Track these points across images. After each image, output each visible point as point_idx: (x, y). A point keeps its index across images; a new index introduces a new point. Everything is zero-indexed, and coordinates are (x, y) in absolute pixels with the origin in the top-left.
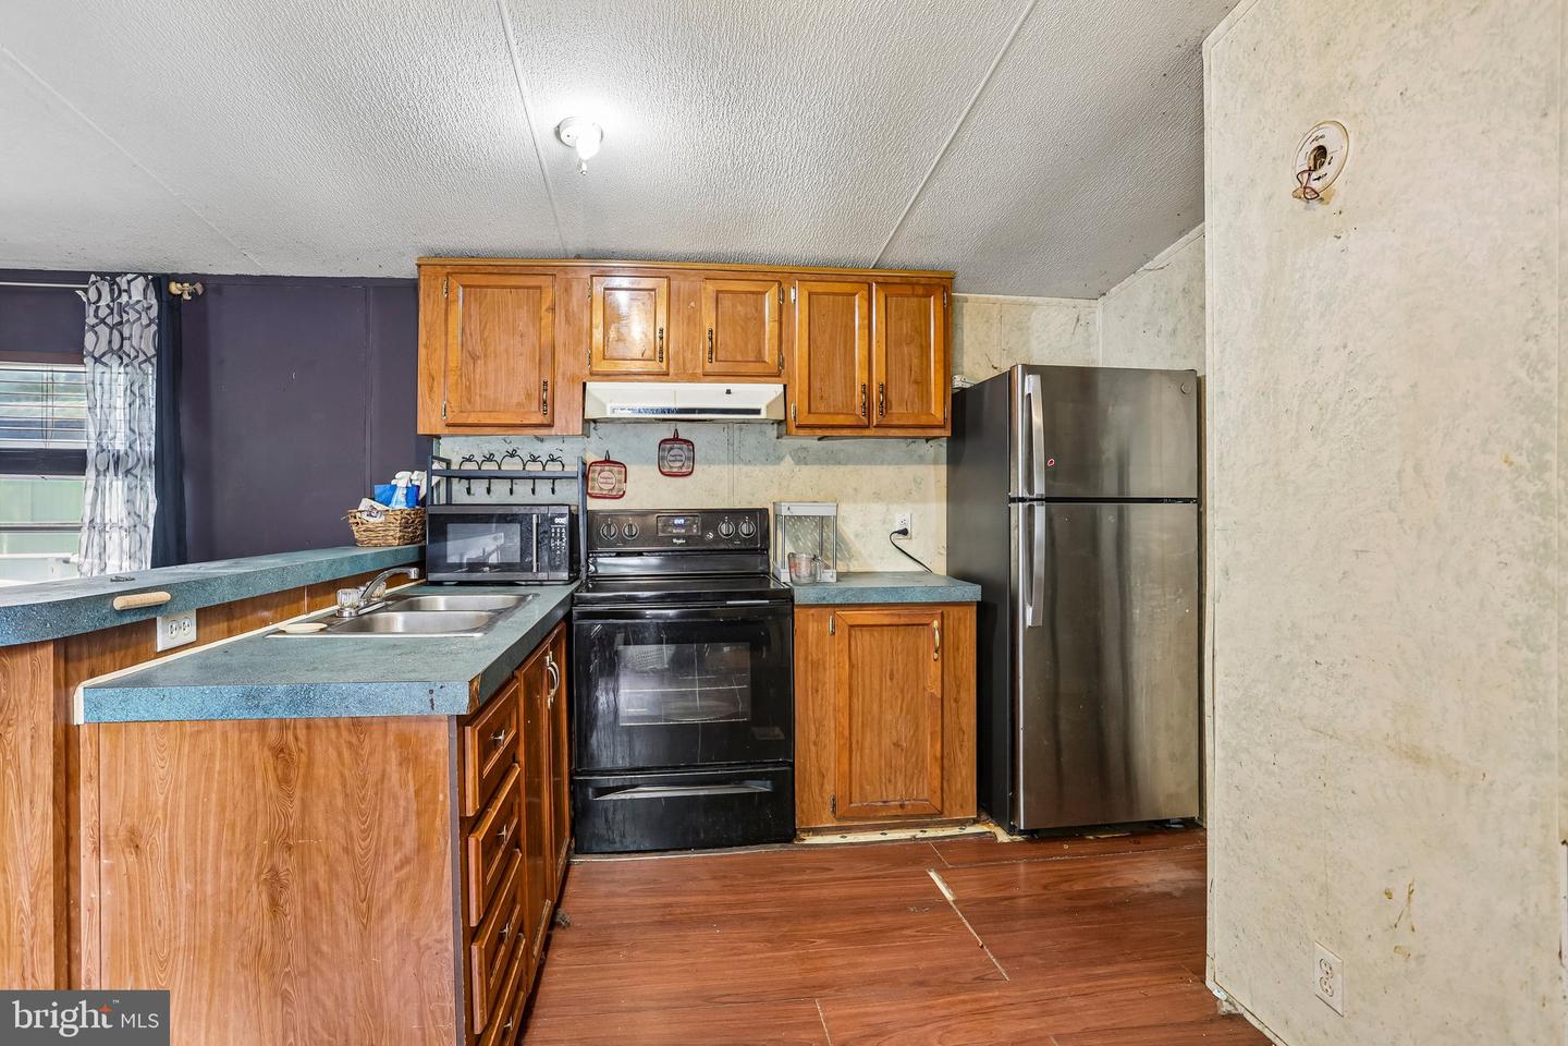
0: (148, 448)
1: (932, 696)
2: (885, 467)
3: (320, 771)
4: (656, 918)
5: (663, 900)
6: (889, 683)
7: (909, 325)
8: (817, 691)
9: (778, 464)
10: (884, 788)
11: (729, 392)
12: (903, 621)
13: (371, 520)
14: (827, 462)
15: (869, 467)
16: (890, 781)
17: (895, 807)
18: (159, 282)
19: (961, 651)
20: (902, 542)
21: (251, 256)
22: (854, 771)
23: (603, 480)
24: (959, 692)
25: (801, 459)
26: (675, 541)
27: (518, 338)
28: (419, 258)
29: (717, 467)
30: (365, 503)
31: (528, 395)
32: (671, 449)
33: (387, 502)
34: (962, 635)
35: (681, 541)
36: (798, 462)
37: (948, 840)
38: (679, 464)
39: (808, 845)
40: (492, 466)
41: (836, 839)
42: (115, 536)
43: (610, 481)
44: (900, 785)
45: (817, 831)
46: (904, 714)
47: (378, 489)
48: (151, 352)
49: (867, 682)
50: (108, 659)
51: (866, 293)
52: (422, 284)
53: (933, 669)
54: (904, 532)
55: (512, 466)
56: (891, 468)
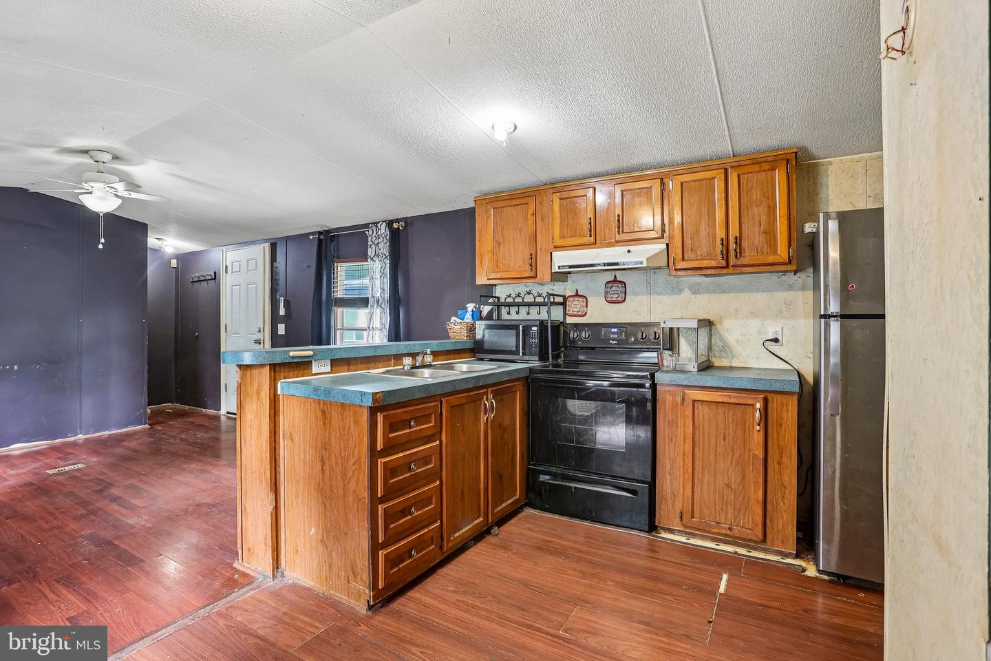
0: (387, 296)
1: (755, 456)
2: (760, 294)
3: (333, 422)
4: (538, 545)
5: (545, 538)
6: (722, 442)
7: (758, 193)
8: (672, 440)
9: (680, 294)
10: (717, 514)
11: (629, 251)
12: (732, 400)
13: (456, 327)
14: (714, 292)
15: (747, 294)
16: (722, 510)
17: (725, 528)
18: (390, 223)
19: (783, 427)
20: (774, 347)
21: (417, 207)
22: (695, 497)
23: (574, 306)
24: (781, 457)
25: (696, 290)
26: (611, 342)
27: (518, 232)
28: (475, 197)
29: (640, 297)
30: (453, 319)
31: (524, 262)
32: (612, 287)
33: (463, 319)
34: (785, 415)
35: (614, 342)
36: (694, 292)
37: (760, 561)
38: (617, 296)
39: (663, 538)
40: (518, 300)
41: (683, 539)
42: (377, 333)
43: (577, 306)
44: (730, 515)
45: (671, 531)
46: (733, 465)
47: (460, 312)
48: (387, 254)
49: (706, 440)
50: (291, 373)
51: (723, 176)
52: (477, 210)
53: (756, 437)
54: (776, 340)
55: (529, 299)
56: (765, 295)
